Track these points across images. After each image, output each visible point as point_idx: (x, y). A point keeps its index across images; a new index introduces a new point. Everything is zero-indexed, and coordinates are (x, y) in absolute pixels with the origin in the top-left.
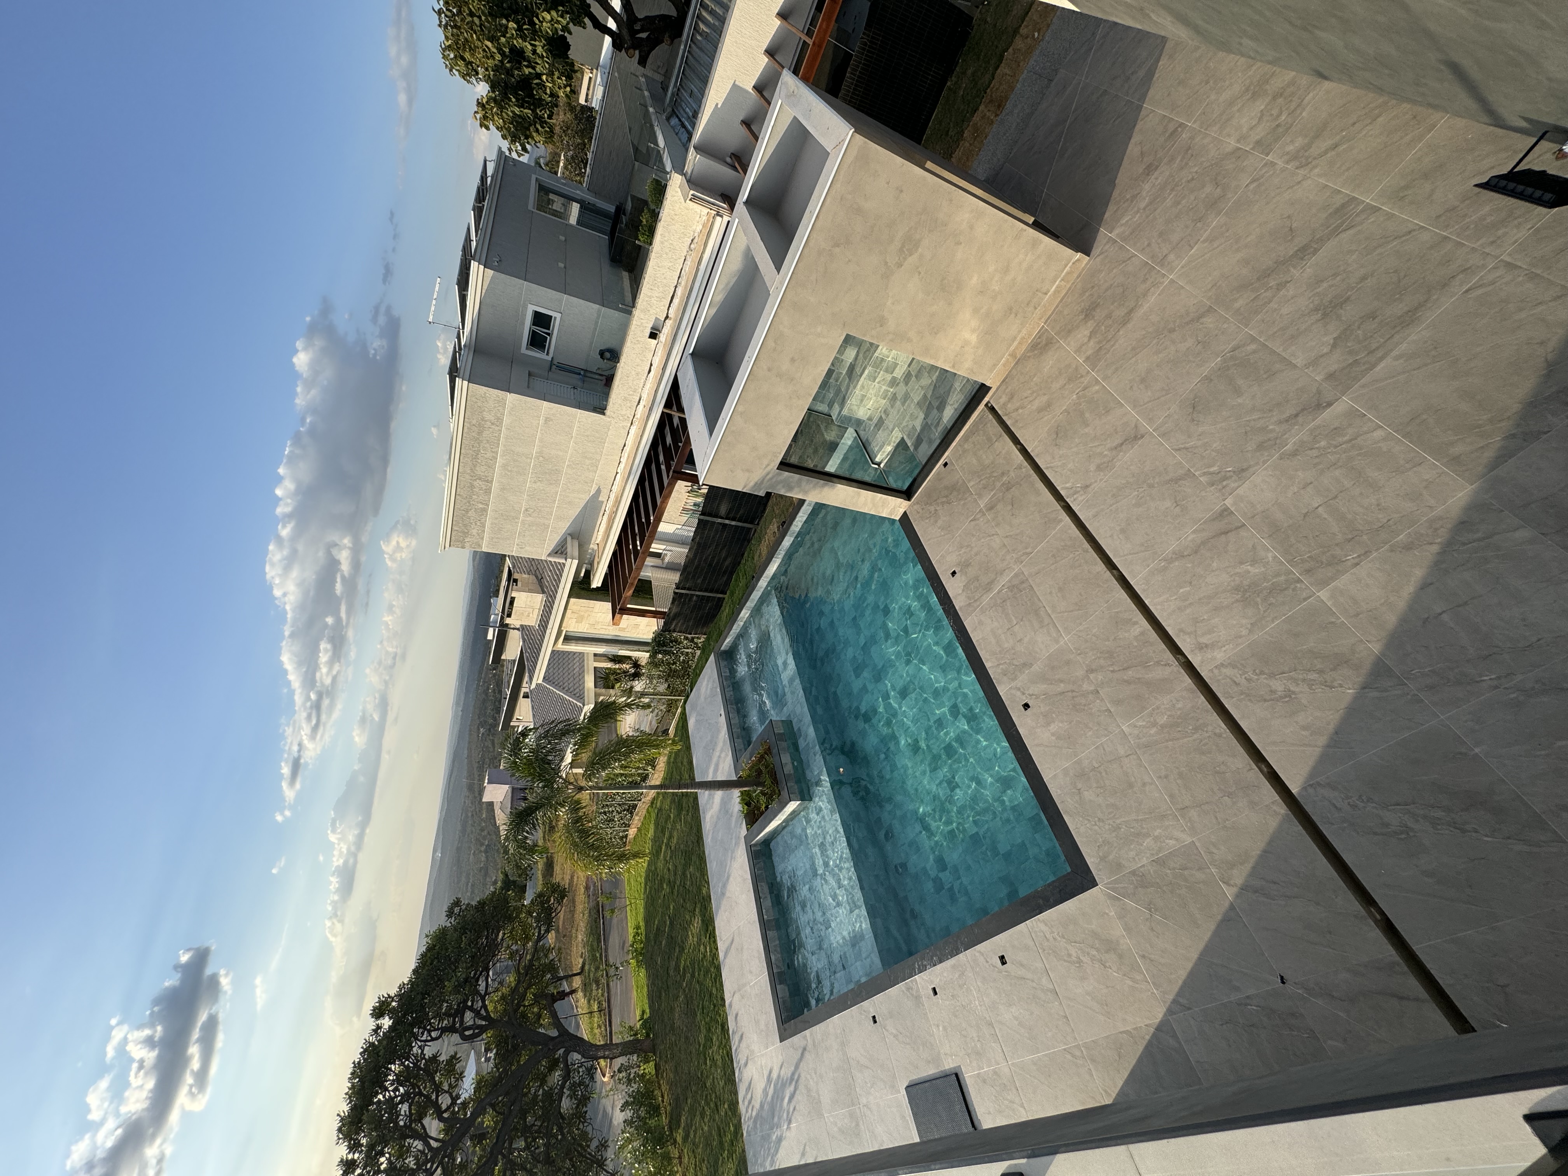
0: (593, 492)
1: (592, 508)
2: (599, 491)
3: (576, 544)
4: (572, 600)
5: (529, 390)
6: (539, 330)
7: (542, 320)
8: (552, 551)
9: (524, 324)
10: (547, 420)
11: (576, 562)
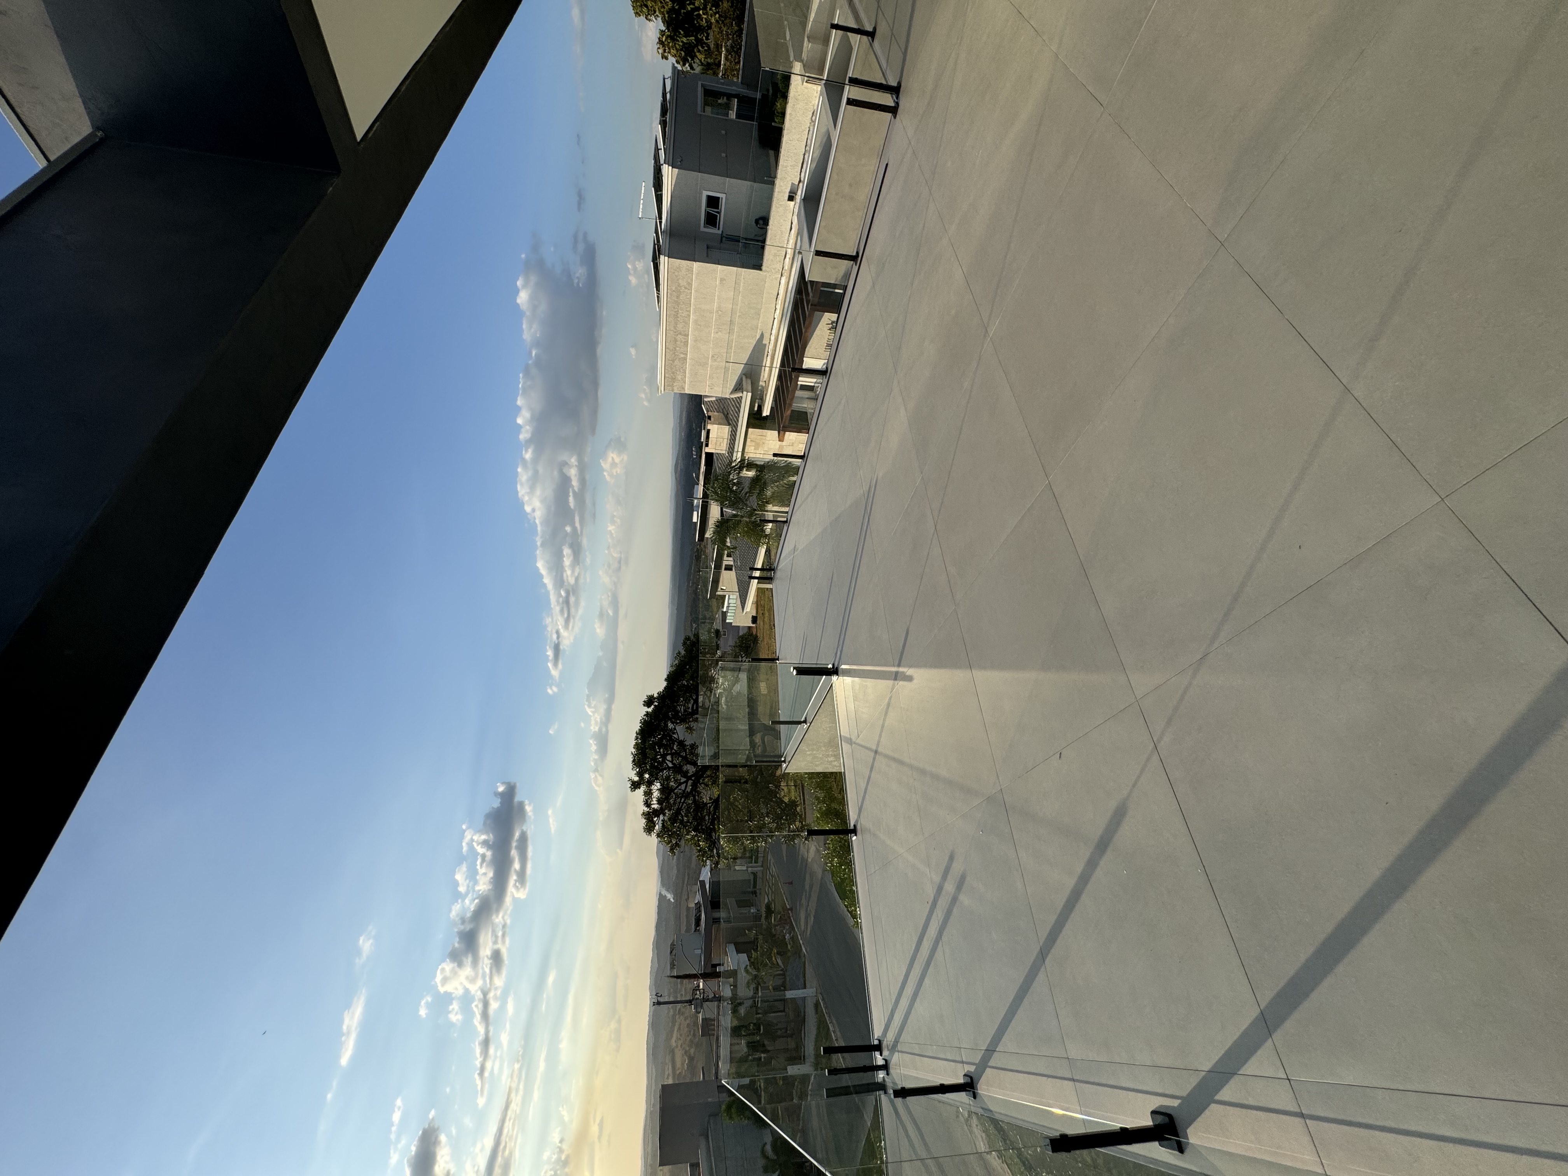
0: (758, 337)
1: (759, 349)
2: (762, 335)
3: (749, 381)
4: (750, 430)
5: (708, 258)
6: (712, 211)
7: (713, 202)
8: (733, 389)
9: (701, 207)
10: (722, 280)
11: (750, 394)
